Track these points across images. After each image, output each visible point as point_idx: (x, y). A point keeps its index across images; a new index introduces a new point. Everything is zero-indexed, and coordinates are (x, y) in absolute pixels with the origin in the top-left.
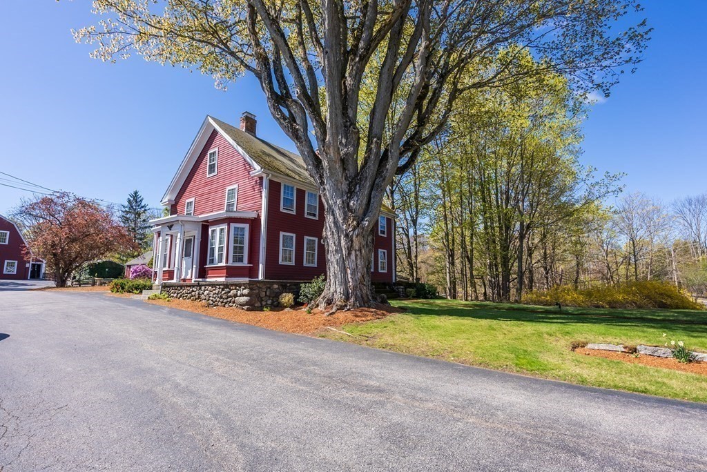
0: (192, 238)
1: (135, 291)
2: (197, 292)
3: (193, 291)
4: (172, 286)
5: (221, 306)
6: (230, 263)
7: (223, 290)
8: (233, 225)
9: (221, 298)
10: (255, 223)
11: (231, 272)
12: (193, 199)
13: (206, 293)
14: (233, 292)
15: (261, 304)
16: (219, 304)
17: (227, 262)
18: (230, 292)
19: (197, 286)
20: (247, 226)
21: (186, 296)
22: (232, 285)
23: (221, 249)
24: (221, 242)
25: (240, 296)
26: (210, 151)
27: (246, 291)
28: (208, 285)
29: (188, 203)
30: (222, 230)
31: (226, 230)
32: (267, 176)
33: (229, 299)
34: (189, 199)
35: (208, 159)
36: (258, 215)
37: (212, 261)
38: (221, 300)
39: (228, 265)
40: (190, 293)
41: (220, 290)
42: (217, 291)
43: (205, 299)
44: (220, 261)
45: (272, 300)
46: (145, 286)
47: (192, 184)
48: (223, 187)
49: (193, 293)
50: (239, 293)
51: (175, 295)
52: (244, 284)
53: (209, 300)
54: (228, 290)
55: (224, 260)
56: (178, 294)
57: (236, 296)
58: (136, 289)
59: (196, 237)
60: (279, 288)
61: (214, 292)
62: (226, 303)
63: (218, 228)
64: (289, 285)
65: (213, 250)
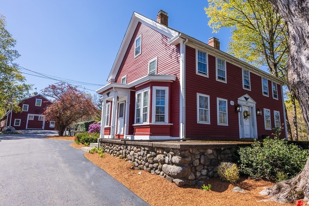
0: (124, 102)
1: (86, 144)
2: (124, 151)
3: (121, 149)
4: (106, 142)
5: (146, 171)
6: (154, 122)
7: (148, 153)
8: (155, 88)
9: (147, 161)
10: (174, 86)
11: (154, 130)
12: (126, 76)
13: (132, 153)
14: (159, 157)
15: (196, 176)
16: (145, 168)
17: (151, 121)
18: (155, 156)
19: (124, 145)
20: (167, 89)
21: (116, 153)
22: (158, 148)
23: (145, 110)
24: (145, 104)
25: (168, 164)
26: (136, 39)
27: (176, 159)
28: (133, 145)
29: (123, 79)
30: (146, 93)
31: (149, 93)
32: (184, 42)
33: (155, 165)
34: (123, 76)
35: (135, 45)
36: (177, 78)
37: (138, 121)
38: (147, 164)
39: (152, 124)
40: (119, 151)
41: (145, 152)
42: (142, 153)
43: (131, 160)
44: (145, 120)
45: (207, 169)
46: (93, 139)
47: (125, 66)
48: (146, 62)
49: (121, 151)
50: (167, 159)
51: (108, 150)
52: (173, 149)
53: (134, 161)
54: (153, 153)
55: (148, 120)
56: (110, 150)
57: (163, 162)
58: (87, 141)
59: (126, 102)
60: (213, 154)
61: (139, 153)
62: (152, 169)
63: (142, 92)
64: (223, 149)
65: (139, 110)
